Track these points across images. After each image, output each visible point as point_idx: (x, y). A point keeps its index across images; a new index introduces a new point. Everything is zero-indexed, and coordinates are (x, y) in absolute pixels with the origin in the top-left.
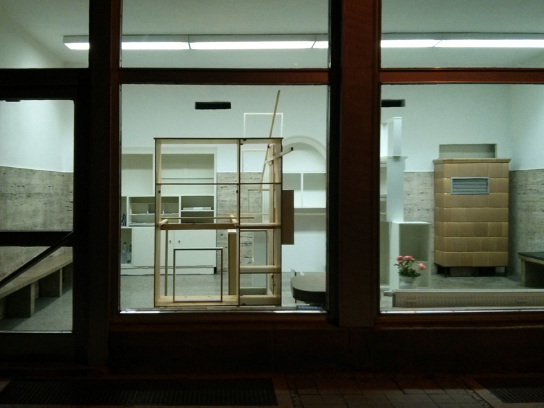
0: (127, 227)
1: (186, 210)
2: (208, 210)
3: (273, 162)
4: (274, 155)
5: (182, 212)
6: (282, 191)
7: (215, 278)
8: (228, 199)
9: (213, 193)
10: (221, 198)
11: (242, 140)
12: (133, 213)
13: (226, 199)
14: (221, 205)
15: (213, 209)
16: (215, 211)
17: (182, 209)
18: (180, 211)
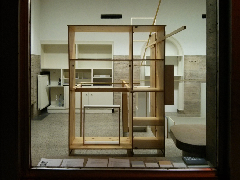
0: (62, 86)
1: (96, 77)
2: (109, 77)
3: (155, 45)
4: (155, 40)
5: (93, 78)
6: (165, 66)
7: (113, 116)
8: (120, 71)
9: (112, 67)
10: (116, 70)
11: (134, 28)
12: (65, 78)
13: (119, 71)
14: (116, 74)
15: (111, 76)
16: (113, 77)
17: (94, 76)
18: (92, 77)
